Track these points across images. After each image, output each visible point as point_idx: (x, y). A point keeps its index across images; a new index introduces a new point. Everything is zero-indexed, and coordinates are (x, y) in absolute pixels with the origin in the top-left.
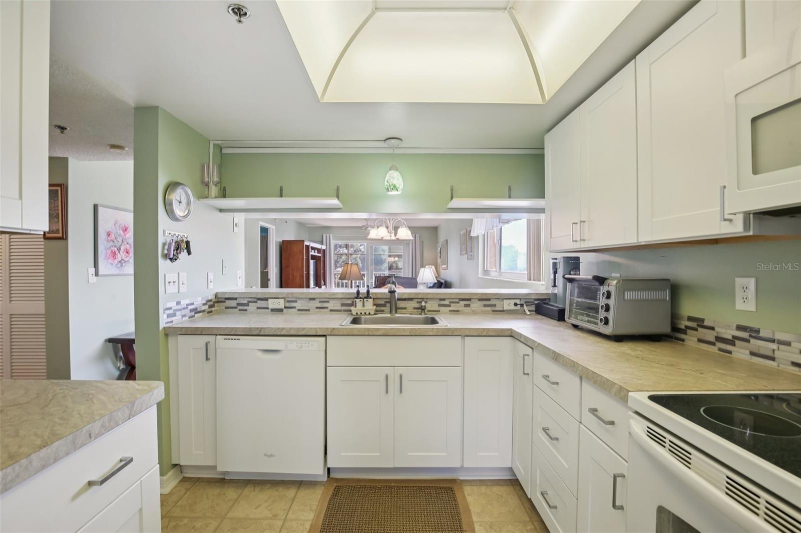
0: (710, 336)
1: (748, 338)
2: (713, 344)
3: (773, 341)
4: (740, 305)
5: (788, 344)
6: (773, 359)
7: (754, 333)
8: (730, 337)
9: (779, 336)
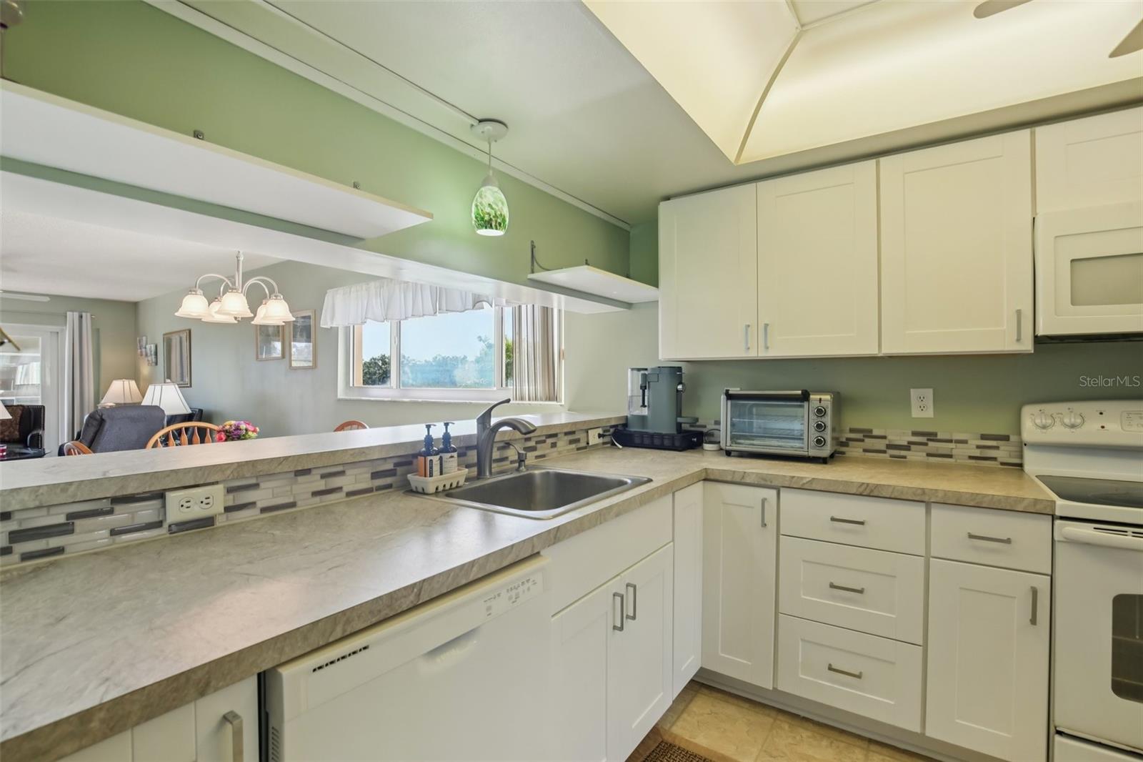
0: (881, 444)
1: (926, 441)
2: (884, 452)
3: (950, 441)
4: (916, 413)
5: (965, 442)
6: (950, 456)
7: (932, 436)
8: (906, 444)
9: (956, 436)
